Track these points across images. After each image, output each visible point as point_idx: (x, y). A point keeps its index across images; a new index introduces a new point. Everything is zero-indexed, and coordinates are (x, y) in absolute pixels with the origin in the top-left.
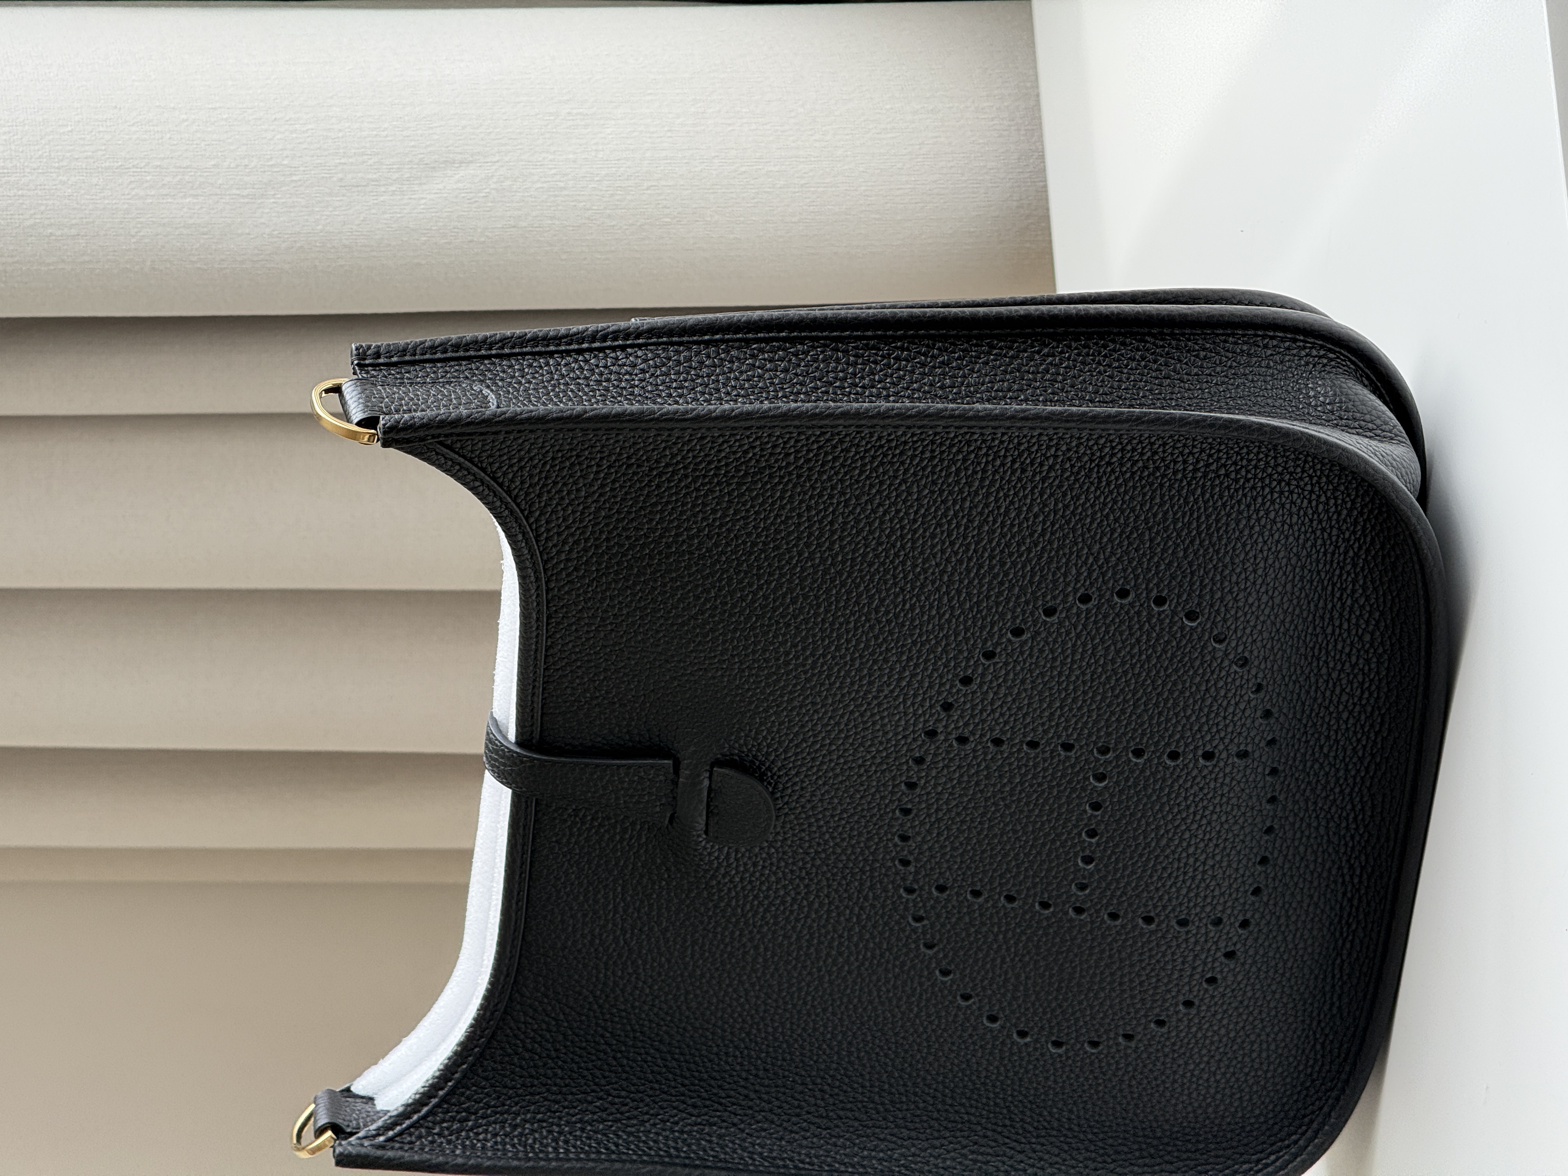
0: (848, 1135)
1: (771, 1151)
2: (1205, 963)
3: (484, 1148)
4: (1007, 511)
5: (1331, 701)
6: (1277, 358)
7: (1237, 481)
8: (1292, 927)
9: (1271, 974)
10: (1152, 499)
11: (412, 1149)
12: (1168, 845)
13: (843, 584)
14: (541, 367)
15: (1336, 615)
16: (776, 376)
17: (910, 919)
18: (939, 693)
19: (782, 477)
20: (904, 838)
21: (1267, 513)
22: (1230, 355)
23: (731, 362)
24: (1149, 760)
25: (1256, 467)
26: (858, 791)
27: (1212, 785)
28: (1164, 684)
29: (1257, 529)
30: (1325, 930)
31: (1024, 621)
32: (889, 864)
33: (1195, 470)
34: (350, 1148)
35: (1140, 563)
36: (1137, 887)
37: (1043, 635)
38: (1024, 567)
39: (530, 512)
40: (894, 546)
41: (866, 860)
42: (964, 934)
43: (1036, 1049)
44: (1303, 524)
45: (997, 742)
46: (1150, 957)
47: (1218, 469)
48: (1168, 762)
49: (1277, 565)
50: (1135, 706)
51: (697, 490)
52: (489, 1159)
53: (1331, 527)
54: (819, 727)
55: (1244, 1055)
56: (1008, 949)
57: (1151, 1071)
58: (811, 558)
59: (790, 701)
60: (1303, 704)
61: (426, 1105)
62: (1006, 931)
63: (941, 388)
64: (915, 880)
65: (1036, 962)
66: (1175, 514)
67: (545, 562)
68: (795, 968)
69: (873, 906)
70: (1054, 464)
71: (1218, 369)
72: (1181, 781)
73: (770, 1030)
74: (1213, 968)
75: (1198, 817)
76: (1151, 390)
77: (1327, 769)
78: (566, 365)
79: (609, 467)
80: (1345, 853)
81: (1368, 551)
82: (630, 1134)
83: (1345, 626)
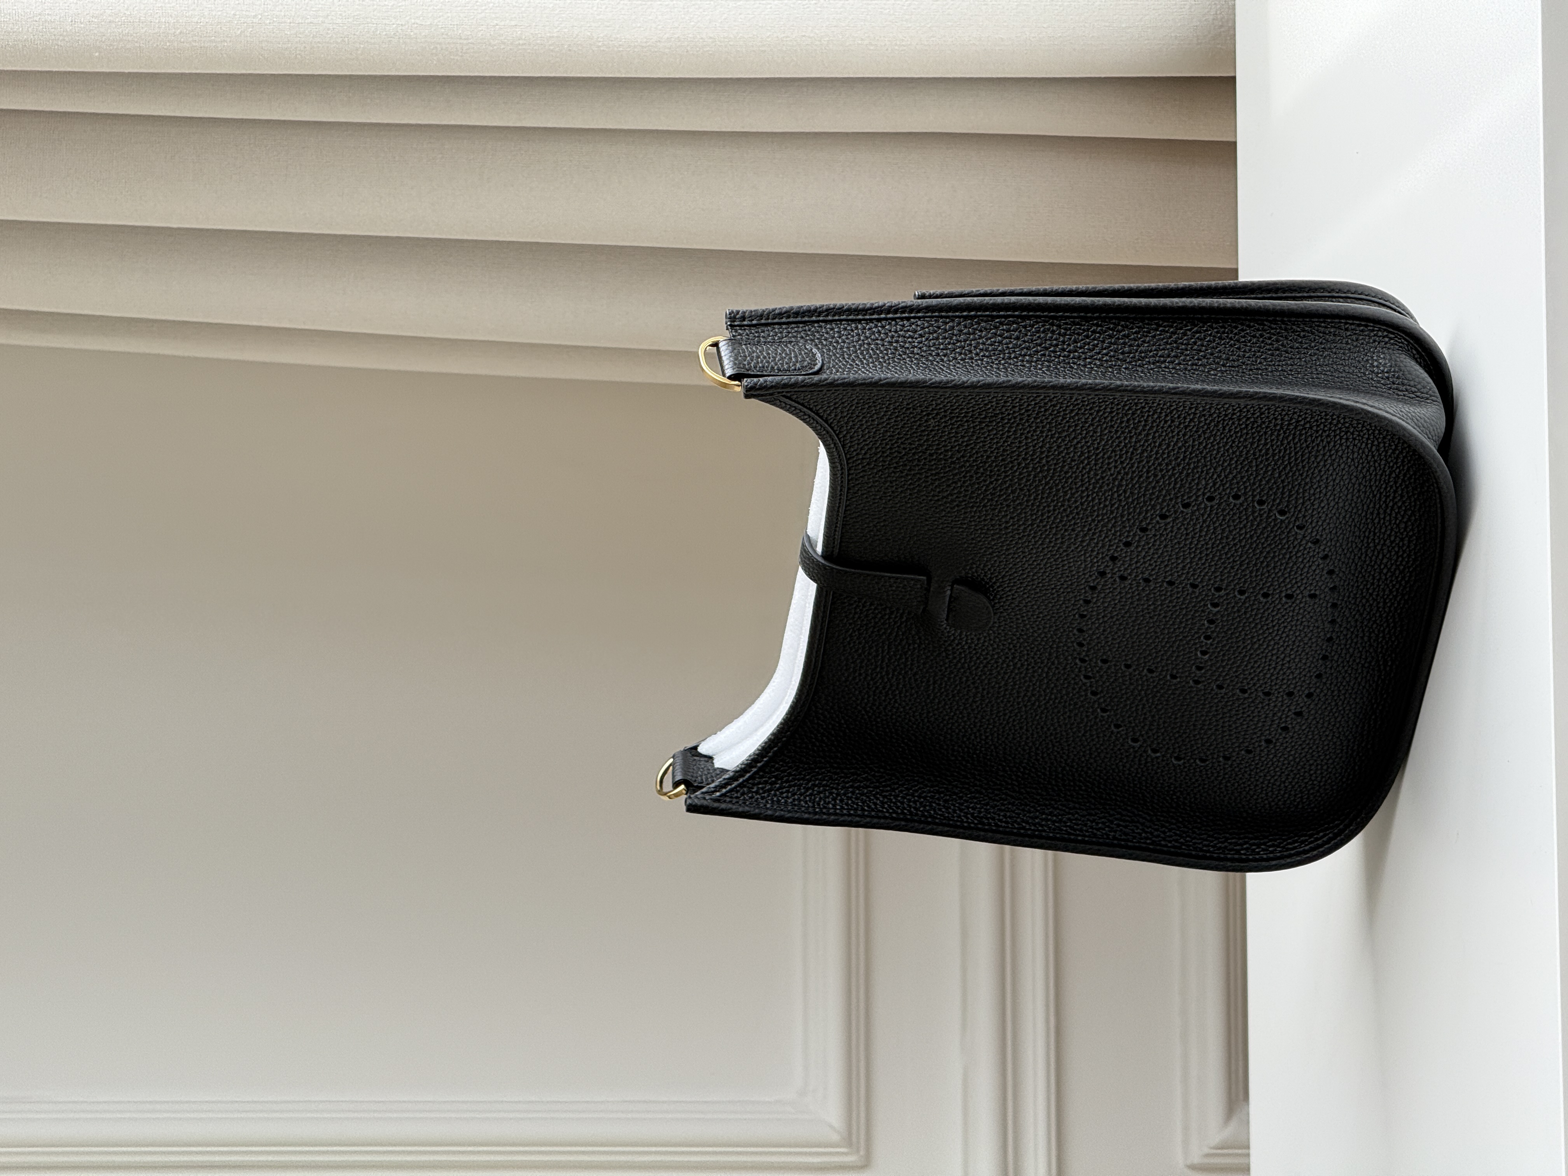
0: (1032, 804)
1: (980, 812)
2: (1281, 718)
3: (786, 802)
4: (1160, 445)
5: (1376, 562)
6: (1354, 337)
7: (1317, 431)
8: (1342, 697)
9: (1326, 725)
10: (1259, 440)
11: (737, 802)
12: (1258, 648)
13: (1047, 483)
14: (852, 331)
15: (1381, 511)
16: (1011, 342)
17: (1082, 677)
18: (1109, 550)
19: (1009, 420)
20: (1081, 631)
21: (1337, 451)
22: (1321, 335)
23: (981, 331)
24: (1248, 597)
25: (1331, 423)
26: (1050, 602)
27: (1291, 614)
28: (1261, 552)
29: (1329, 461)
30: (1365, 699)
31: (1169, 511)
32: (1070, 645)
33: (1289, 425)
34: (696, 801)
35: (1249, 479)
36: (1236, 671)
37: (1181, 520)
38: (1170, 478)
39: (840, 432)
40: (1082, 462)
41: (1054, 641)
42: (1118, 689)
43: (1163, 761)
44: (1361, 458)
45: (1147, 580)
46: (1243, 713)
47: (1305, 424)
48: (1262, 599)
49: (1342, 483)
50: (1241, 565)
51: (953, 424)
52: (789, 812)
53: (1381, 460)
54: (1026, 566)
55: (1305, 772)
56: (1147, 701)
57: (1241, 779)
58: (1026, 467)
59: (1007, 550)
60: (1356, 565)
61: (749, 772)
62: (1148, 689)
63: (1123, 353)
64: (1087, 656)
65: (1166, 709)
66: (1274, 450)
67: (848, 460)
68: (1002, 702)
69: (1057, 668)
70: (1194, 418)
71: (1313, 344)
72: (1270, 611)
73: (983, 737)
74: (1286, 721)
75: (1280, 632)
76: (1265, 359)
77: (1371, 602)
78: (869, 329)
79: (894, 409)
80: (1381, 652)
81: (1405, 475)
82: (884, 797)
83: (1388, 518)
